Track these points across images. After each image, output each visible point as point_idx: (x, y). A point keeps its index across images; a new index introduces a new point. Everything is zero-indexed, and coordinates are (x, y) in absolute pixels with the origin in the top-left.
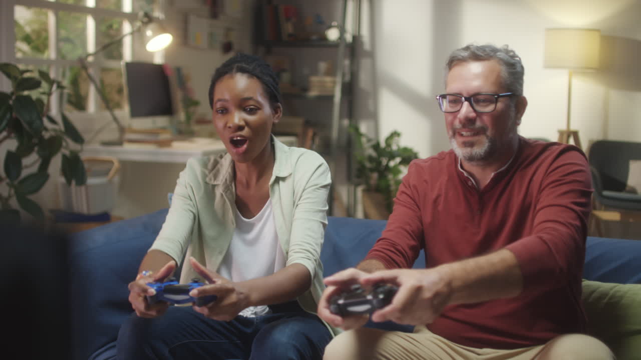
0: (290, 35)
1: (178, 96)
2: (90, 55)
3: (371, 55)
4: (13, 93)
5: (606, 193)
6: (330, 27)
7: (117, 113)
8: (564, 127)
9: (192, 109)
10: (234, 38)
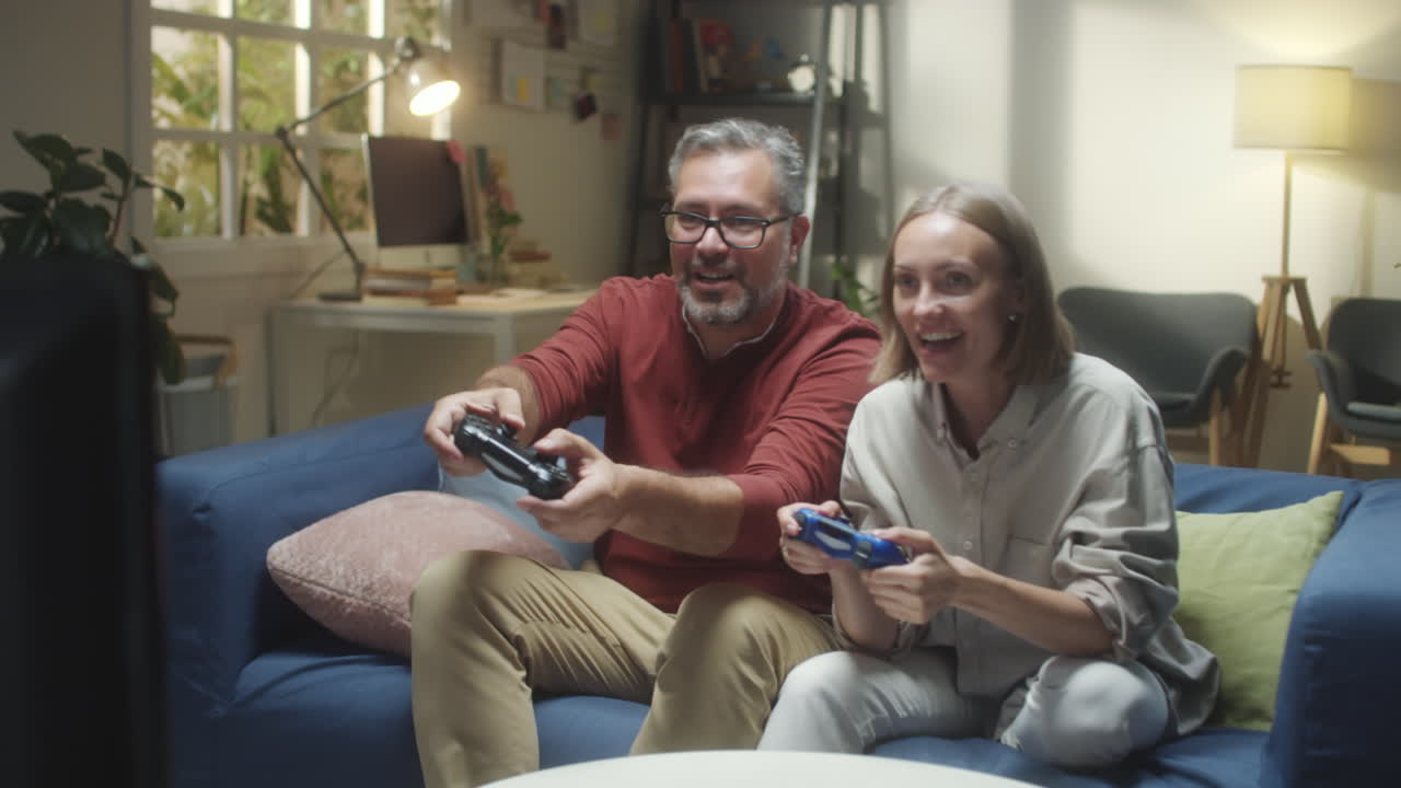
0: (713, 82)
1: (479, 204)
2: (300, 122)
3: (883, 122)
4: (50, 195)
5: (1355, 407)
6: (797, 64)
7: (354, 237)
8: (1276, 272)
9: (506, 230)
10: (597, 87)
